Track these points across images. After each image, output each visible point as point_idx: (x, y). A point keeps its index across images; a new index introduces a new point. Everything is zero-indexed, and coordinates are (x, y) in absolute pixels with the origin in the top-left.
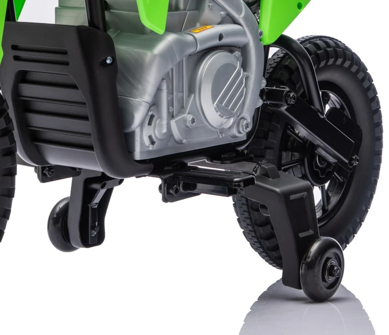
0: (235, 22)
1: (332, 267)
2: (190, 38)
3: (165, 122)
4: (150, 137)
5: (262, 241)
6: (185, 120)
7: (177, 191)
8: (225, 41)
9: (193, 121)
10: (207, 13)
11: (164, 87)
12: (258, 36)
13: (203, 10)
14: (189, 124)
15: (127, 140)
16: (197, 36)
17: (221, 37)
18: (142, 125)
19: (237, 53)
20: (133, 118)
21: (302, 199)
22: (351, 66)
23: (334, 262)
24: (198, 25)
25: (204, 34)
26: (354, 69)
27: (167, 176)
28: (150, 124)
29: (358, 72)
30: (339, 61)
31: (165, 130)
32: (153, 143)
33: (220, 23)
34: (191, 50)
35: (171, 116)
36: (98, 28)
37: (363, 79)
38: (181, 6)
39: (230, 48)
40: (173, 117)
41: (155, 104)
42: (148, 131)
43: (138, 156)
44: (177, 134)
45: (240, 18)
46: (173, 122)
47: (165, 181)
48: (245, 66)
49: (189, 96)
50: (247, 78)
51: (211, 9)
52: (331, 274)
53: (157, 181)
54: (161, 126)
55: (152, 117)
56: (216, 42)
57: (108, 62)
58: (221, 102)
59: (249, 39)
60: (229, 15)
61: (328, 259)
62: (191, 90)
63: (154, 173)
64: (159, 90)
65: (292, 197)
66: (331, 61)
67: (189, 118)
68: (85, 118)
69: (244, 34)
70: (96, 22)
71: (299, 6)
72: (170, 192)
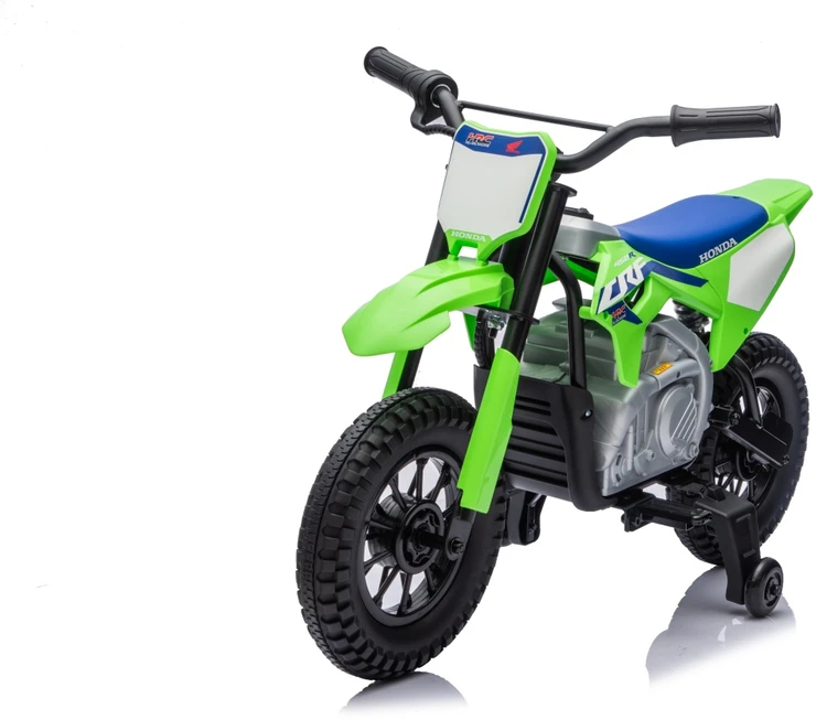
0: (690, 357)
1: (774, 586)
2: (652, 380)
3: (630, 461)
4: (617, 476)
5: (694, 541)
6: (645, 455)
7: (638, 522)
8: (682, 376)
9: (653, 456)
10: (666, 351)
12: (708, 364)
13: (662, 350)
14: (649, 458)
15: (597, 478)
16: (658, 377)
17: (678, 374)
18: (610, 466)
19: (691, 386)
20: (604, 459)
21: (746, 519)
22: (789, 366)
23: (776, 581)
24: (657, 364)
25: (664, 373)
26: (792, 368)
27: (628, 508)
28: (617, 464)
29: (794, 372)
30: (781, 359)
31: (629, 468)
32: (618, 479)
33: (676, 360)
34: (654, 391)
35: (635, 453)
36: (579, 386)
39: (684, 382)
41: (623, 445)
42: (615, 470)
43: (605, 492)
44: (638, 468)
45: (696, 356)
46: (636, 458)
47: (627, 513)
48: (696, 396)
49: (649, 432)
50: (698, 406)
51: (669, 348)
52: (772, 593)
53: (620, 512)
54: (627, 465)
55: (620, 457)
56: (675, 379)
57: (587, 414)
58: (676, 435)
59: (703, 371)
60: (685, 351)
61: (771, 578)
62: (651, 426)
63: (618, 505)
64: (627, 433)
65: (739, 520)
66: (773, 359)
67: (650, 453)
68: (561, 459)
69: (697, 367)
70: (579, 380)
71: (746, 331)
72: (631, 523)
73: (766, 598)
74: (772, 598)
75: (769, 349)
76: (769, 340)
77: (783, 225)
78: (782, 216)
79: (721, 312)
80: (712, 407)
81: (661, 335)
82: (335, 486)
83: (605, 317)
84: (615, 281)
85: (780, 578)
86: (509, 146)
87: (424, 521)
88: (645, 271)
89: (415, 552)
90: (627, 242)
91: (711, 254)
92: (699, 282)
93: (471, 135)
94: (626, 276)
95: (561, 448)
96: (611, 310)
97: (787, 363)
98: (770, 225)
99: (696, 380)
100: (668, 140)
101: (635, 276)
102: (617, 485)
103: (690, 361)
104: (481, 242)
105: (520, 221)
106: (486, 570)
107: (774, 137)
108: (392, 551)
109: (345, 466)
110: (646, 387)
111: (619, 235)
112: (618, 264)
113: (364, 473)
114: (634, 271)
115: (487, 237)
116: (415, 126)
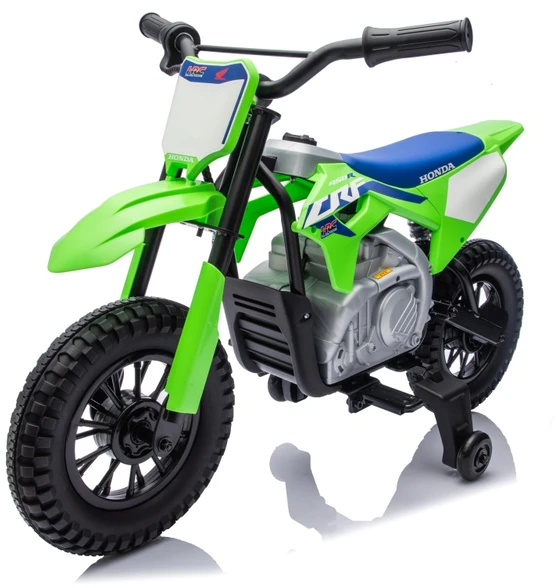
0: (410, 263)
1: (483, 456)
2: (372, 284)
3: (351, 354)
4: (339, 367)
6: (367, 348)
7: (360, 406)
8: (401, 279)
9: (374, 348)
10: (388, 259)
11: (351, 328)
12: (428, 269)
13: (384, 257)
14: (371, 350)
15: (322, 369)
16: (378, 281)
17: (398, 278)
18: (333, 359)
19: (411, 287)
20: (326, 355)
21: (460, 398)
22: (506, 265)
24: (380, 269)
25: (384, 278)
26: (509, 266)
27: (352, 393)
28: (339, 357)
29: (511, 269)
30: (499, 260)
31: (351, 360)
32: (341, 370)
33: (397, 266)
34: (374, 293)
35: (357, 346)
36: (299, 293)
37: (514, 275)
38: (367, 256)
39: (405, 284)
40: (358, 346)
41: (345, 340)
42: (338, 363)
43: (330, 381)
44: (361, 358)
45: (414, 259)
46: (358, 351)
47: (351, 397)
48: (417, 295)
49: (371, 327)
50: (418, 304)
51: (391, 256)
52: (481, 461)
53: (345, 397)
54: (348, 357)
55: (341, 351)
56: (395, 282)
57: (306, 317)
58: (396, 330)
59: (422, 273)
60: (405, 257)
62: (373, 323)
63: (344, 390)
64: (348, 330)
65: (453, 399)
66: (492, 260)
67: (371, 346)
68: (287, 352)
69: (416, 271)
70: (297, 287)
71: (462, 240)
72: (355, 406)
73: (475, 465)
74: (480, 465)
75: (489, 253)
76: (489, 245)
77: (497, 154)
78: (496, 146)
79: (440, 225)
80: (433, 303)
81: (382, 245)
82: (32, 397)
83: (313, 231)
84: (326, 198)
85: (489, 449)
86: (218, 74)
87: (142, 418)
88: (363, 190)
89: (134, 446)
90: (348, 164)
91: (431, 176)
92: (418, 199)
93: (190, 69)
94: (339, 194)
95: (286, 344)
96: (319, 225)
97: (504, 262)
98: (485, 153)
99: (416, 282)
100: (361, 61)
101: (350, 194)
102: (340, 375)
103: (411, 267)
104: (190, 163)
105: (223, 143)
106: (218, 451)
107: (466, 52)
108: (109, 447)
109: (43, 377)
110: (366, 291)
111: (341, 159)
112: (334, 183)
113: (60, 384)
114: (350, 189)
115: (195, 158)
116: (162, 69)
